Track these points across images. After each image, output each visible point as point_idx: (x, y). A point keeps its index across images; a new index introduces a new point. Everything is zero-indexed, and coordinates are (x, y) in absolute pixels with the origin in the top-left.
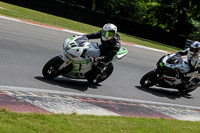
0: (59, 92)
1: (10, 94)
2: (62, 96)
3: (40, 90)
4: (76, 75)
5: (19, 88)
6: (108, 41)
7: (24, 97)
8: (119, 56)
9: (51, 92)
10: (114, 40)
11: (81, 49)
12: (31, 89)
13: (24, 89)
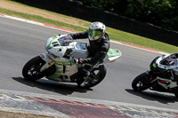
0: (155, 108)
1: (112, 108)
2: (158, 111)
3: (139, 106)
4: (61, 77)
5: (121, 104)
6: (95, 41)
7: (125, 111)
8: (111, 59)
9: (149, 107)
10: (103, 40)
11: (64, 49)
12: (131, 105)
13: (125, 104)
